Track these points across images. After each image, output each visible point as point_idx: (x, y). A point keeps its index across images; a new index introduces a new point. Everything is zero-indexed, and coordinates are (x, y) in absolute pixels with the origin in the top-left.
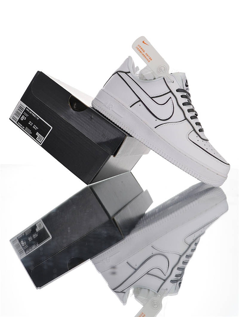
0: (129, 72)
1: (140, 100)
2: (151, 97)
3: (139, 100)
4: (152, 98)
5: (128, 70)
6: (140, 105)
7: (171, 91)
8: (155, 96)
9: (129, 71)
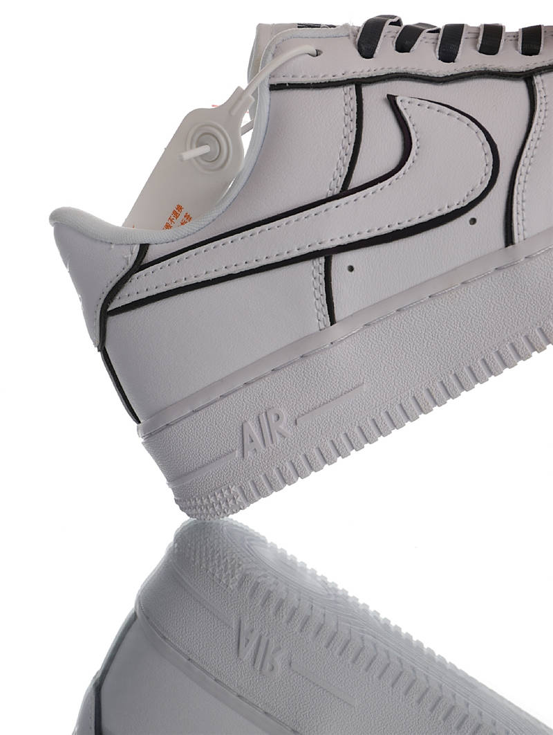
0: (144, 248)
1: (327, 255)
2: (337, 191)
3: (322, 260)
4: (345, 191)
5: (126, 249)
6: (351, 269)
7: (359, 84)
8: (345, 171)
9: (136, 249)
